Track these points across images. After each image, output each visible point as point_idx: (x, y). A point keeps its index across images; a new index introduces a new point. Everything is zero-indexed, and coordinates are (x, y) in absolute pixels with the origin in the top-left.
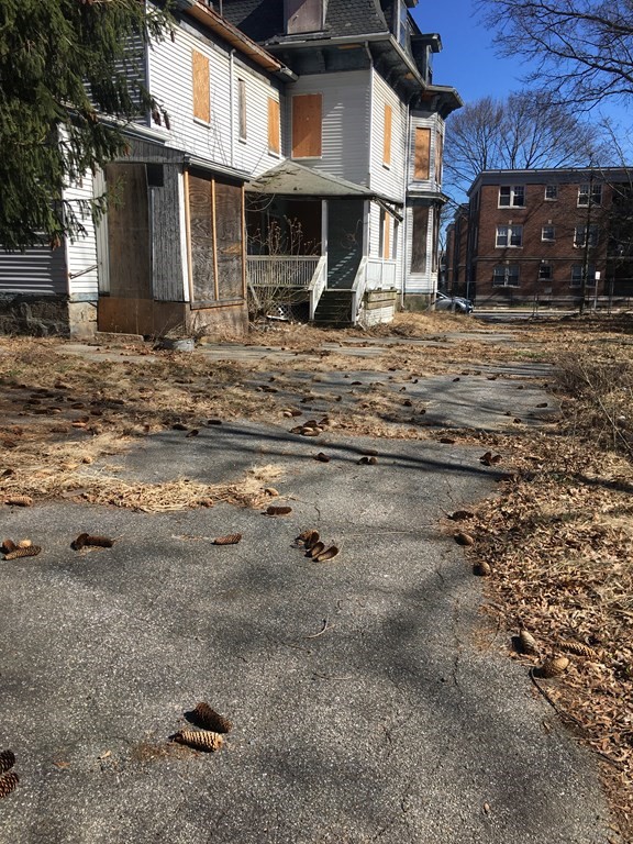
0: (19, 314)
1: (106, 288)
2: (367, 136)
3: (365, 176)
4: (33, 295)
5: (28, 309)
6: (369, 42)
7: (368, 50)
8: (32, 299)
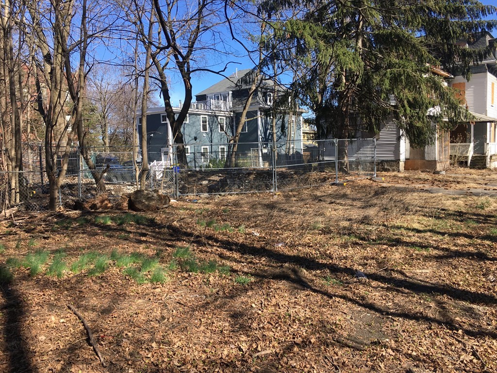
0: (382, 165)
1: (408, 157)
2: (486, 96)
3: (484, 111)
4: (387, 160)
5: (386, 164)
6: (487, 64)
7: (486, 67)
8: (387, 161)
